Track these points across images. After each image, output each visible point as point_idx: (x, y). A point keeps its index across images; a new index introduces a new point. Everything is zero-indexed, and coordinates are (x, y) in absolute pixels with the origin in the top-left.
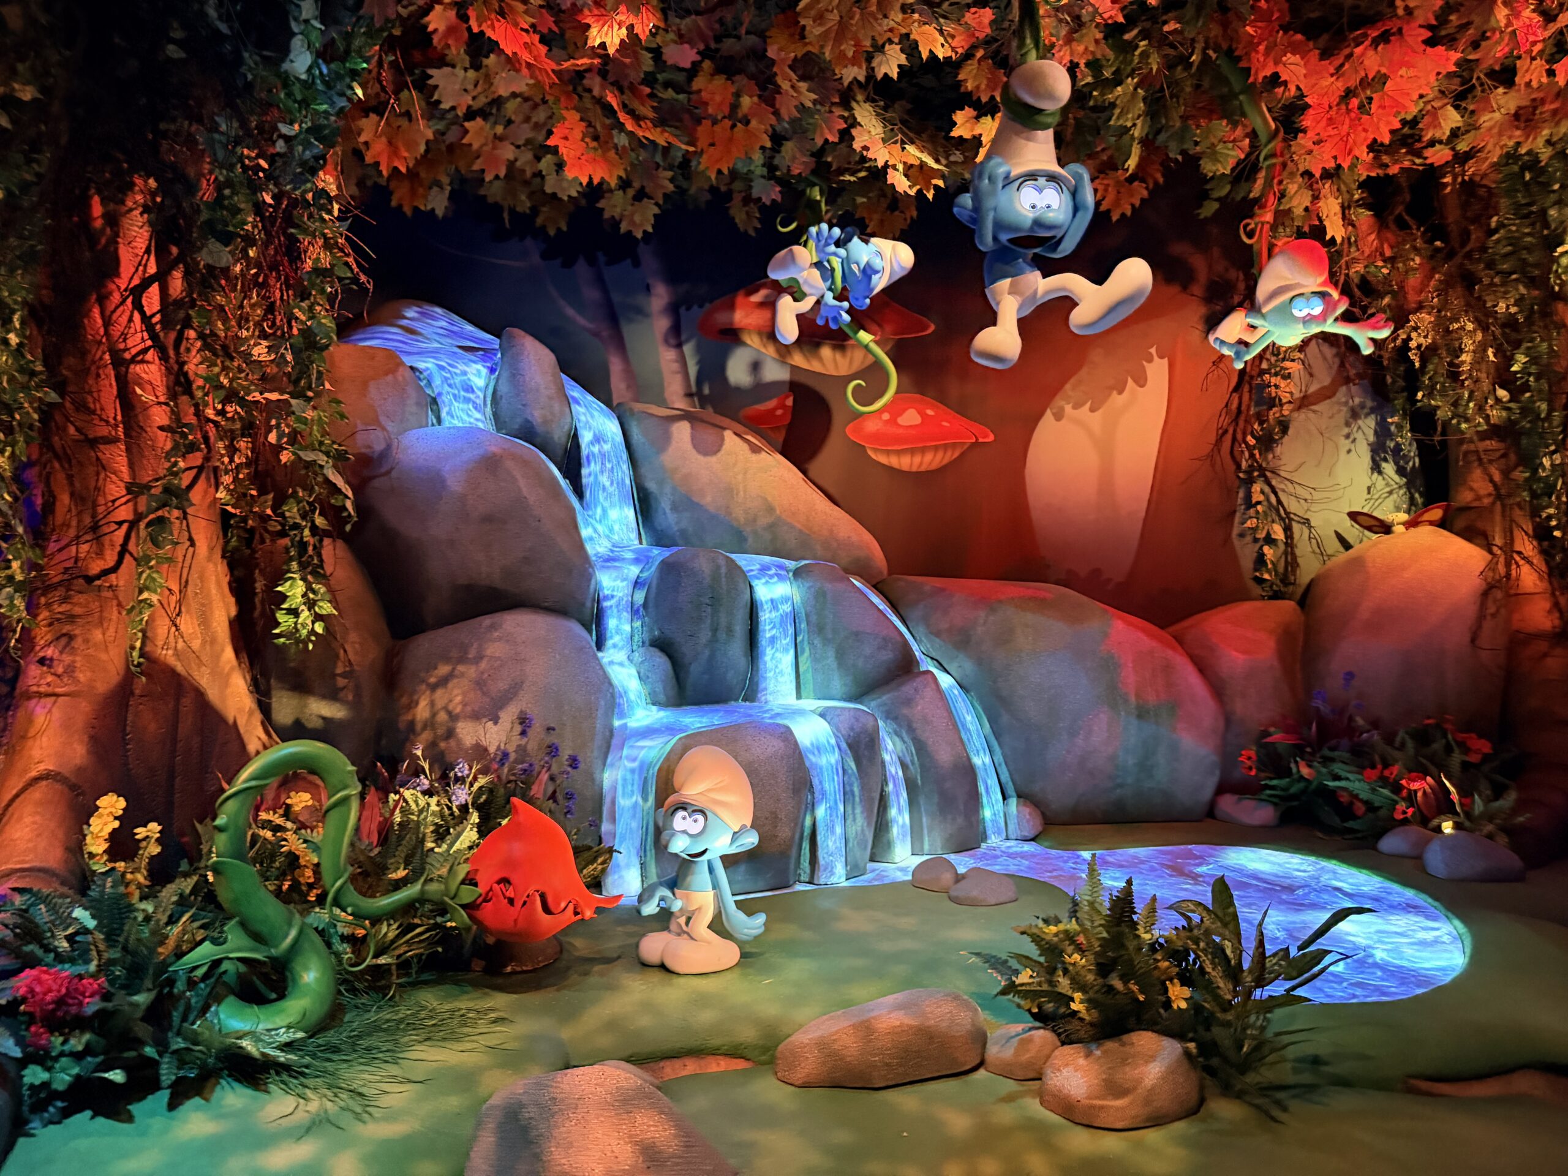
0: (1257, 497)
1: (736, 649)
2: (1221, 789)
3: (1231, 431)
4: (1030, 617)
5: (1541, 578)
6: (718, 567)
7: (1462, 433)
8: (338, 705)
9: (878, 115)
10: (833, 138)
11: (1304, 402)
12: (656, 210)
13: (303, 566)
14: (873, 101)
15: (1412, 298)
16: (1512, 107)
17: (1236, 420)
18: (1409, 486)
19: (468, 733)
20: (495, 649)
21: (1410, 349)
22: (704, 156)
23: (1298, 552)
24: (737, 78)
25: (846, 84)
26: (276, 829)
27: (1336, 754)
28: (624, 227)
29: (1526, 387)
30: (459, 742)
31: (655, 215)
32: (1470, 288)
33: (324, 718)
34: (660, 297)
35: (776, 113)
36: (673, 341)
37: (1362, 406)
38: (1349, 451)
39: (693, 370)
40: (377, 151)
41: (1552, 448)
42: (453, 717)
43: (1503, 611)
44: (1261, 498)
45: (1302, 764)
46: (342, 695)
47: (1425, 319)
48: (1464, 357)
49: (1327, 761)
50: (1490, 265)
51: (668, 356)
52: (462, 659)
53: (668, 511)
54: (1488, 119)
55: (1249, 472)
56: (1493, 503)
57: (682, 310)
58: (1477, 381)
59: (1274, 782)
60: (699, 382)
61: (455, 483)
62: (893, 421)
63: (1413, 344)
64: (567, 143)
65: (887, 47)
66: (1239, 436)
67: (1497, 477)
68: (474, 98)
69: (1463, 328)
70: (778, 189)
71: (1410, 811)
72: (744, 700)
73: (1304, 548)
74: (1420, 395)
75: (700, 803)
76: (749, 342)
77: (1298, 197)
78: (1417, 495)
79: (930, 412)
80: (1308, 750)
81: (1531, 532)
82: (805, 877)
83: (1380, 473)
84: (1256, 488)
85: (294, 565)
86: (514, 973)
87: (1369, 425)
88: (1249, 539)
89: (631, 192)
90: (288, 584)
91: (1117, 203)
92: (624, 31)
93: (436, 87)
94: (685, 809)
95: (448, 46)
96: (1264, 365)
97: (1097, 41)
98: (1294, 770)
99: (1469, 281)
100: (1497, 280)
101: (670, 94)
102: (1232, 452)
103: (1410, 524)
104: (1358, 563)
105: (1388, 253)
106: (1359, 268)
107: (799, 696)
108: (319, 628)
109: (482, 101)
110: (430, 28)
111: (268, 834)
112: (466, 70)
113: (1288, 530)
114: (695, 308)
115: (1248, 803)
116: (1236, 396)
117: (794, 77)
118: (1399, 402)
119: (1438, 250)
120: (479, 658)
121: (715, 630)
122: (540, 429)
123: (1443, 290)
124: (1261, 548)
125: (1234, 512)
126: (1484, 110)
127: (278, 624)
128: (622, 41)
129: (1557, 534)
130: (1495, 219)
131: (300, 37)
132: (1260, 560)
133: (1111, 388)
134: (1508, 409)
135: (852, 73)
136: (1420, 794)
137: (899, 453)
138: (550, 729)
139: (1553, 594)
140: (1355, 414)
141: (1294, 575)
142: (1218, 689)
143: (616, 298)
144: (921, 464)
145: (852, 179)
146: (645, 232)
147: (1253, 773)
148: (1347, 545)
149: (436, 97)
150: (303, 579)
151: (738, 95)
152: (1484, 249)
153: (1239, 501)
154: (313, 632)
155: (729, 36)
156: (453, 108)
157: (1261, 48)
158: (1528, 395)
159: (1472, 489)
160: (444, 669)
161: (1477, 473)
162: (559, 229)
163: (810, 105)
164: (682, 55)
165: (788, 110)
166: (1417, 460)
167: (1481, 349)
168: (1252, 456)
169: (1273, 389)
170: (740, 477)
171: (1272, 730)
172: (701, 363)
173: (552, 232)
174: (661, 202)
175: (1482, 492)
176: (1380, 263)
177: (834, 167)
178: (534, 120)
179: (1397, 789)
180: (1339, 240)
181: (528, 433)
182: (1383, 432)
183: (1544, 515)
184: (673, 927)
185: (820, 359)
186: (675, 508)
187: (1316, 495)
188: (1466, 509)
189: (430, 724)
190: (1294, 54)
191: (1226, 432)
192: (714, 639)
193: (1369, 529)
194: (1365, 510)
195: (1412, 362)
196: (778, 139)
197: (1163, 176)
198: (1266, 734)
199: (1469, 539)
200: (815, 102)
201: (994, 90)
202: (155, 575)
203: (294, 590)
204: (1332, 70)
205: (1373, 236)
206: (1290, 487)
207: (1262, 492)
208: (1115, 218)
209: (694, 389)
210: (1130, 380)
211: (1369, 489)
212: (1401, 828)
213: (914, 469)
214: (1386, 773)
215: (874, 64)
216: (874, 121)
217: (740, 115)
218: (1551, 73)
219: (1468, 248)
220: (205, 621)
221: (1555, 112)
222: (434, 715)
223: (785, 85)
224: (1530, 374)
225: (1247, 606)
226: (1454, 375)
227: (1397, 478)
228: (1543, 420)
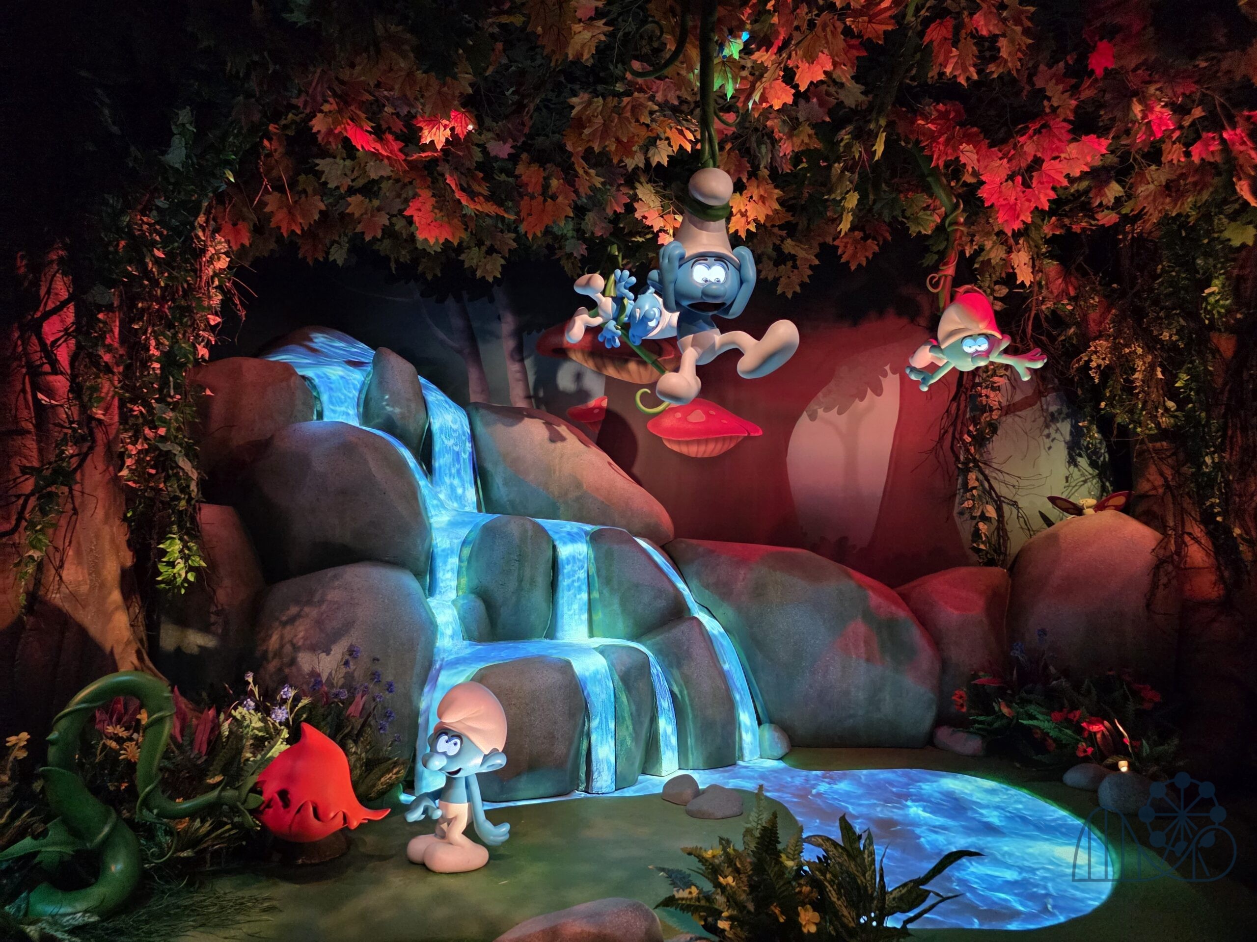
0: (972, 483)
1: (538, 596)
2: (941, 720)
3: (951, 430)
4: (779, 576)
5: (1208, 555)
6: (526, 531)
7: (1138, 435)
8: (210, 637)
9: (657, 192)
10: (620, 210)
11: (1009, 409)
12: (503, 262)
13: (180, 528)
14: (655, 182)
15: (1093, 327)
16: (1163, 179)
17: (954, 424)
18: (1100, 476)
19: (306, 661)
20: (334, 595)
21: (1091, 369)
22: (525, 223)
23: (1008, 528)
24: (548, 165)
25: (630, 170)
26: (119, 740)
27: (1032, 697)
28: (479, 274)
29: (1188, 400)
30: (299, 669)
31: (502, 265)
32: (1139, 321)
33: (199, 647)
34: (508, 325)
35: (576, 192)
36: (517, 357)
37: (1060, 412)
38: (1050, 448)
39: (531, 379)
40: (280, 219)
41: (1212, 449)
42: (296, 649)
43: (1174, 582)
44: (977, 484)
45: (1003, 704)
46: (213, 628)
47: (1102, 344)
48: (1137, 375)
49: (1024, 702)
50: (1156, 302)
51: (514, 367)
52: (309, 603)
53: (500, 485)
54: (1142, 190)
55: (966, 464)
56: (1165, 493)
57: (525, 334)
58: (1147, 394)
59: (982, 718)
60: (536, 389)
61: (319, 465)
62: (684, 419)
63: (1093, 364)
64: (420, 214)
65: (658, 142)
66: (957, 436)
67: (1168, 473)
68: (353, 181)
69: (1135, 352)
70: (585, 246)
71: (1090, 750)
72: (546, 637)
73: (1013, 526)
74: (1103, 404)
75: (458, 728)
76: (574, 358)
77: (994, 250)
78: (1108, 484)
79: (712, 412)
80: (1009, 692)
81: (1198, 519)
82: (582, 787)
83: (1076, 465)
84: (972, 476)
85: (175, 528)
86: (303, 865)
87: (1065, 427)
88: (967, 516)
89: (484, 248)
90: (168, 542)
91: (854, 256)
92: (448, 132)
93: (323, 172)
94: (446, 734)
95: (329, 143)
96: (977, 380)
97: (810, 136)
98: (997, 709)
99: (1139, 314)
100: (1162, 314)
101: (503, 177)
102: (952, 448)
103: (1099, 507)
104: (1053, 539)
105: (1072, 293)
106: (1049, 304)
107: (591, 634)
108: (191, 577)
109: (360, 183)
110: (315, 130)
111: (114, 744)
112: (344, 159)
113: (999, 510)
114: (534, 332)
115: (961, 735)
116: (955, 405)
117: (586, 166)
118: (1088, 410)
119: (1114, 291)
120: (321, 602)
121: (520, 581)
122: (399, 423)
123: (1118, 322)
124: (977, 524)
125: (955, 495)
126: (1141, 182)
127: (160, 574)
128: (447, 139)
129: (1219, 519)
130: (1160, 267)
131: (178, 136)
132: (976, 534)
133: (854, 397)
134: (1176, 417)
135: (635, 161)
136: (1099, 736)
137: (687, 443)
138: (376, 660)
139: (1218, 568)
140: (1053, 418)
141: (1006, 548)
142: (936, 639)
143: (476, 325)
144: (705, 452)
145: (641, 239)
146: (495, 277)
147: (965, 710)
148: (1049, 523)
149: (323, 180)
150: (181, 539)
151: (547, 179)
152: (1151, 290)
153: (959, 487)
154: (186, 580)
155: (539, 135)
156: (337, 188)
157: (941, 140)
158: (1190, 405)
159: (1148, 480)
160: (294, 610)
161: (1153, 469)
162: (435, 276)
163: (600, 186)
164: (501, 150)
165: (584, 190)
166: (1107, 456)
167: (1152, 368)
168: (967, 451)
169: (984, 399)
170: (557, 461)
171: (981, 674)
172: (537, 373)
173: (429, 277)
174: (507, 256)
175: (1156, 483)
176: (1065, 302)
177: (626, 231)
178: (404, 196)
179: (1079, 730)
180: (1028, 284)
181: (390, 427)
182: (1077, 433)
183: (1208, 504)
184: (438, 831)
185: (629, 372)
186: (506, 483)
187: (1023, 483)
188: (1144, 496)
189: (278, 654)
190: (968, 144)
191: (946, 432)
192: (520, 589)
193: (1066, 510)
194: (1063, 497)
195: (1093, 379)
196: (580, 211)
197: (891, 234)
198: (975, 676)
199: (1147, 523)
200: (603, 184)
201: (740, 172)
202: (40, 537)
203: (174, 547)
204: (1000, 155)
205: (1060, 280)
206: (1000, 476)
207: (977, 479)
208: (853, 268)
209: (532, 393)
210: (869, 390)
211: (1067, 478)
212: (1083, 765)
213: (699, 456)
214: (1071, 716)
215: (650, 154)
216: (653, 198)
217: (550, 193)
218: (1188, 154)
219: (1135, 290)
220: (96, 569)
221: (1195, 184)
222: (282, 646)
223: (581, 172)
224: (1191, 390)
225: (963, 571)
226: (1128, 387)
227: (1090, 470)
228: (1204, 426)
